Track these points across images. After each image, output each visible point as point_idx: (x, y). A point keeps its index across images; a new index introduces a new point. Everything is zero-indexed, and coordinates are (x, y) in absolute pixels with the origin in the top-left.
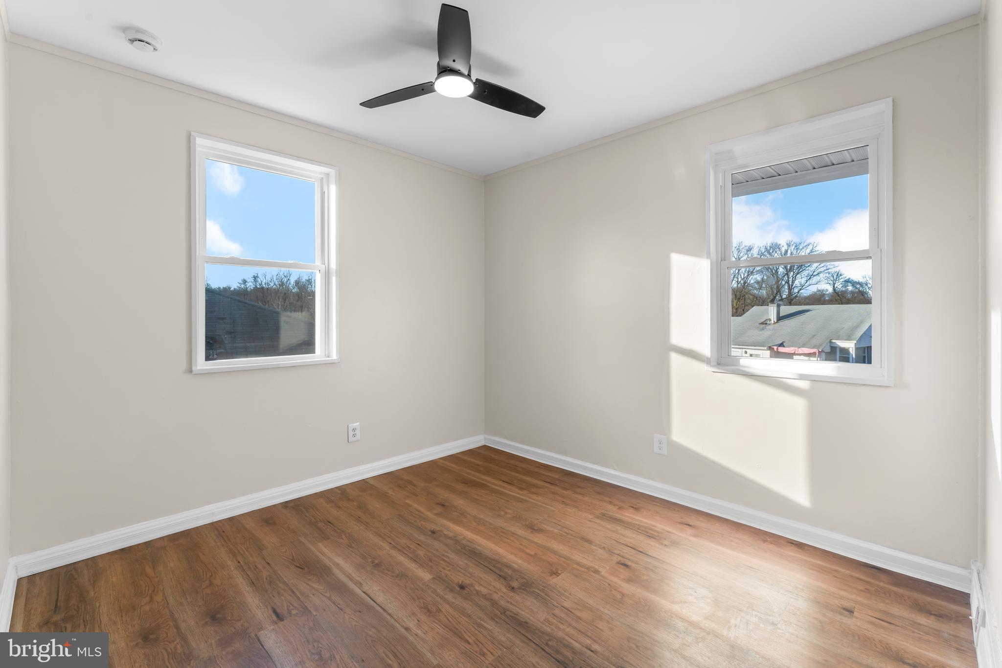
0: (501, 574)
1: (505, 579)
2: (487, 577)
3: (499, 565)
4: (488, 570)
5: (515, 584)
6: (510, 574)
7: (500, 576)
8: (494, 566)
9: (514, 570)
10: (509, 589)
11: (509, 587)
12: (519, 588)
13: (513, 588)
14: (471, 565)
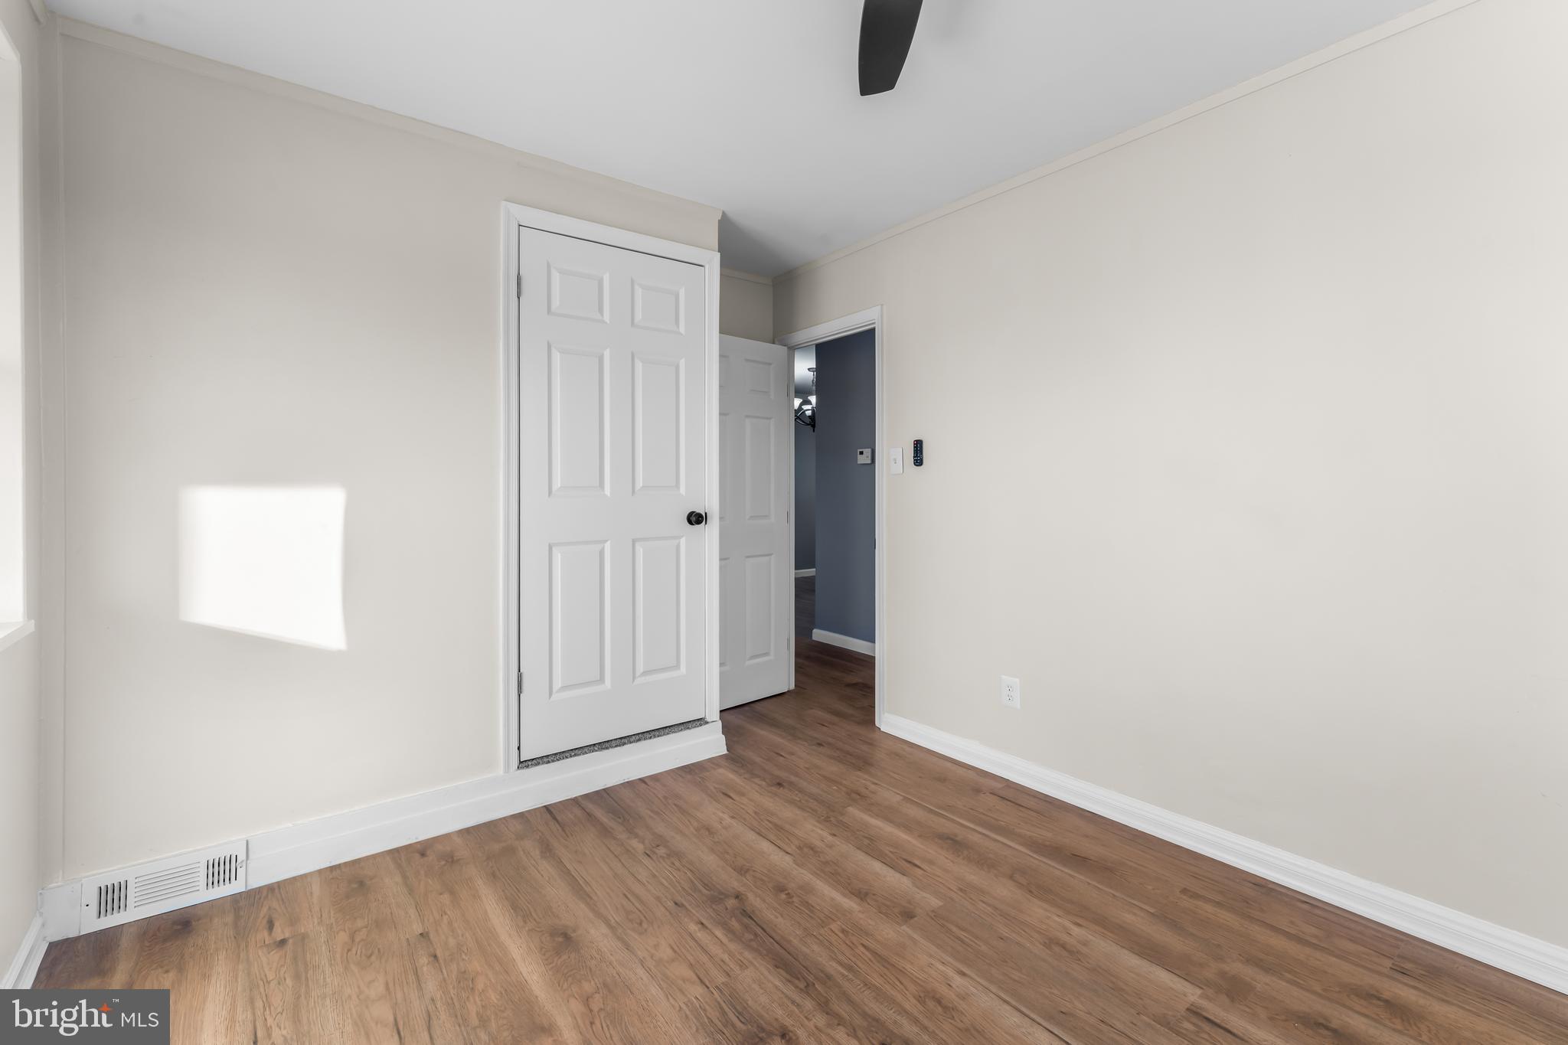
0: (746, 920)
1: (744, 913)
2: (772, 917)
3: (748, 936)
4: (768, 930)
5: (731, 903)
6: (733, 919)
7: (750, 917)
8: (756, 935)
9: (725, 926)
10: (743, 896)
11: (742, 898)
12: (727, 896)
13: (737, 897)
14: (795, 942)
